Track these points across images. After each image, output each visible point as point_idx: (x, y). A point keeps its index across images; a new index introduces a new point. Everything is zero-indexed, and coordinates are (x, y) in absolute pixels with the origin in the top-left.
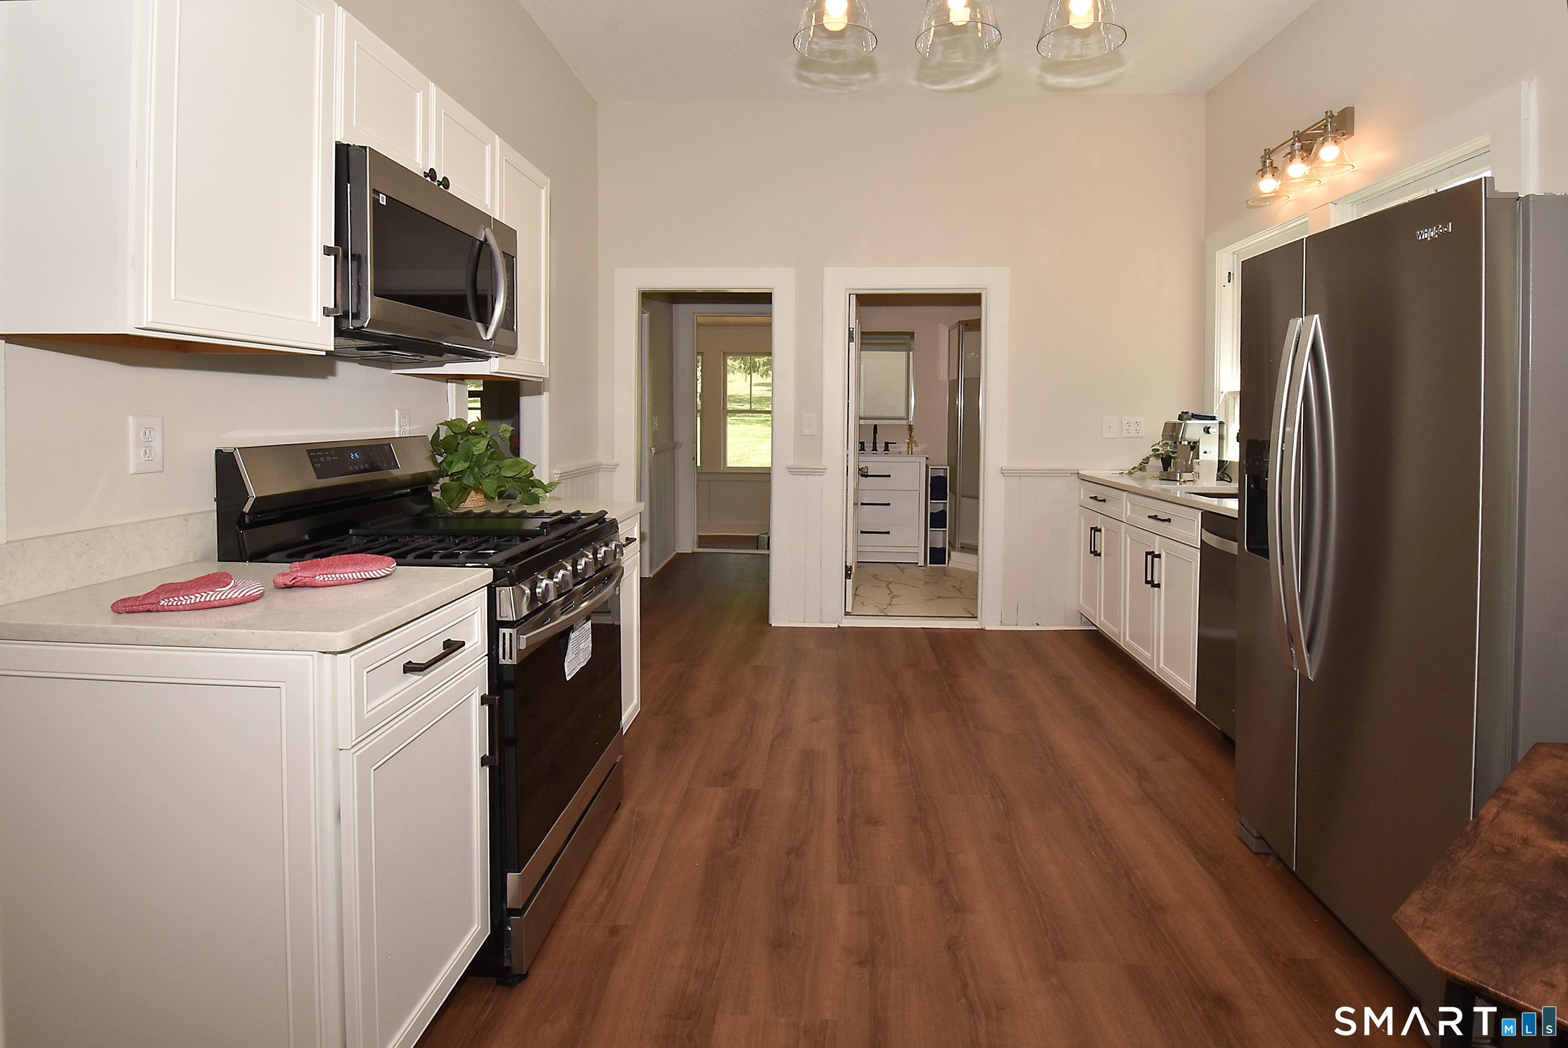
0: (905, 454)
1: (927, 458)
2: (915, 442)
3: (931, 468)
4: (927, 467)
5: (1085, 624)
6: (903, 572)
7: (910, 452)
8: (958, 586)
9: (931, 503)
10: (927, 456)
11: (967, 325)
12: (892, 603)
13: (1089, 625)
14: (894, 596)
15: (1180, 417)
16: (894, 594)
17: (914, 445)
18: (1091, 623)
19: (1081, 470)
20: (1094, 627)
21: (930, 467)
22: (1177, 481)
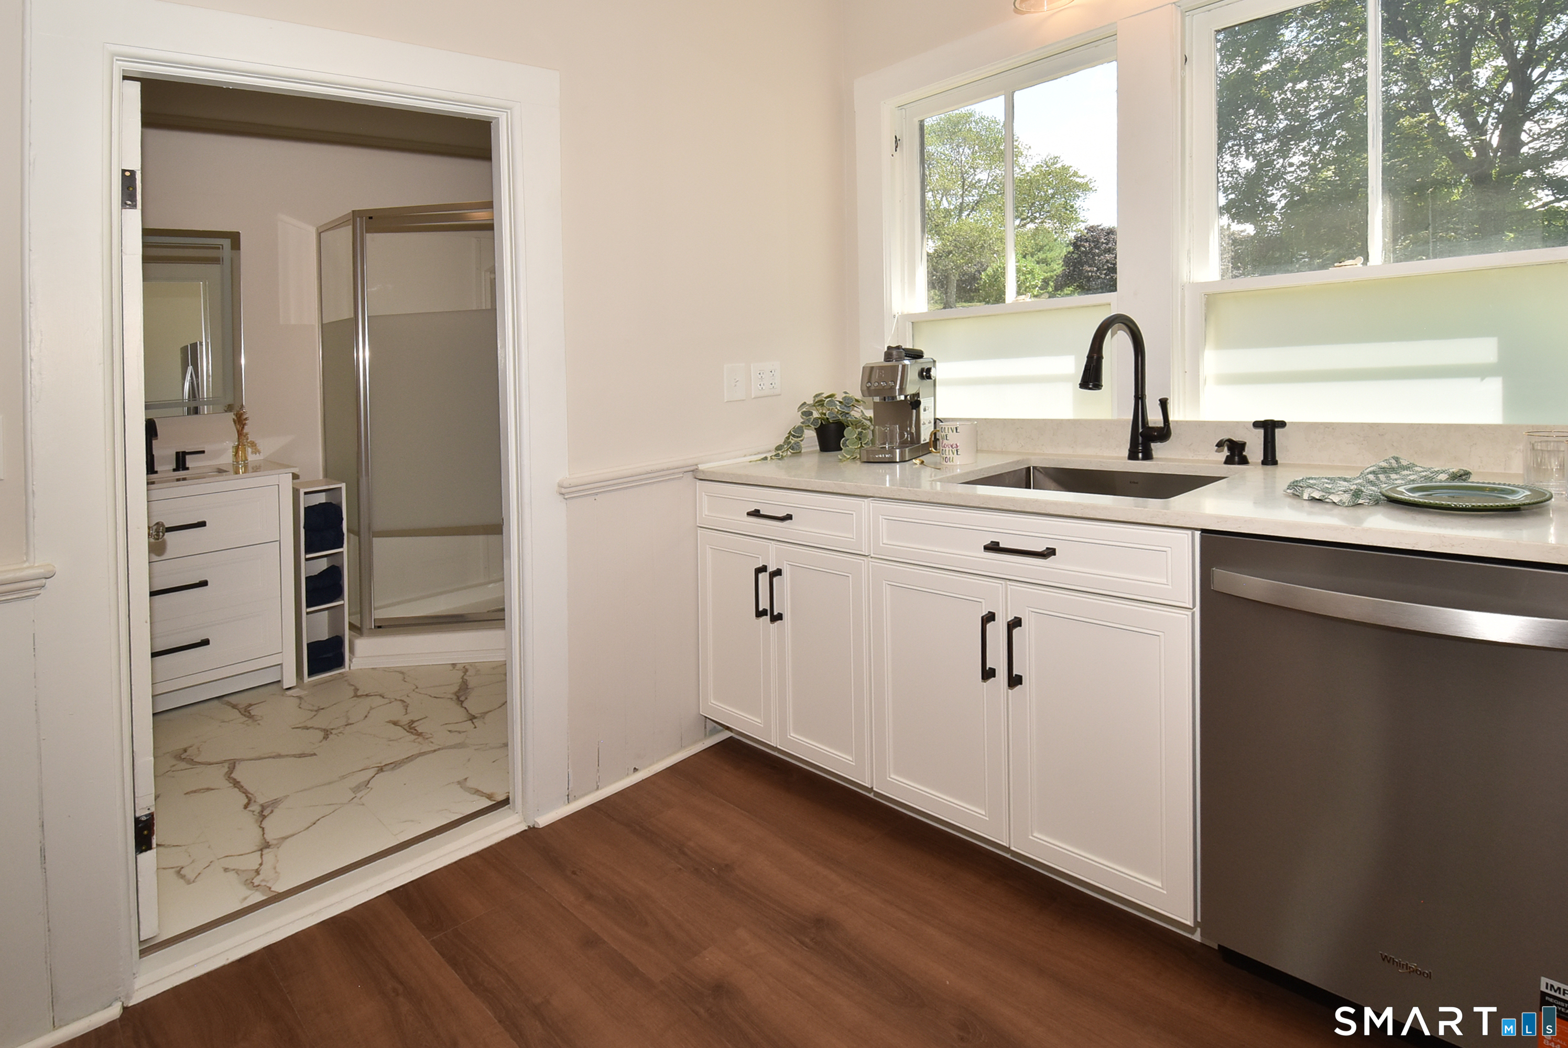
0: (232, 472)
1: (295, 477)
2: (253, 445)
3: (306, 493)
4: (296, 492)
5: (714, 732)
6: (251, 717)
7: (240, 466)
8: (405, 720)
9: (307, 560)
10: (296, 470)
11: (371, 218)
12: (270, 837)
13: (718, 732)
14: (263, 808)
15: (888, 356)
16: (261, 800)
17: (250, 450)
18: (720, 728)
19: (700, 464)
20: (727, 731)
21: (302, 491)
22: (896, 462)
